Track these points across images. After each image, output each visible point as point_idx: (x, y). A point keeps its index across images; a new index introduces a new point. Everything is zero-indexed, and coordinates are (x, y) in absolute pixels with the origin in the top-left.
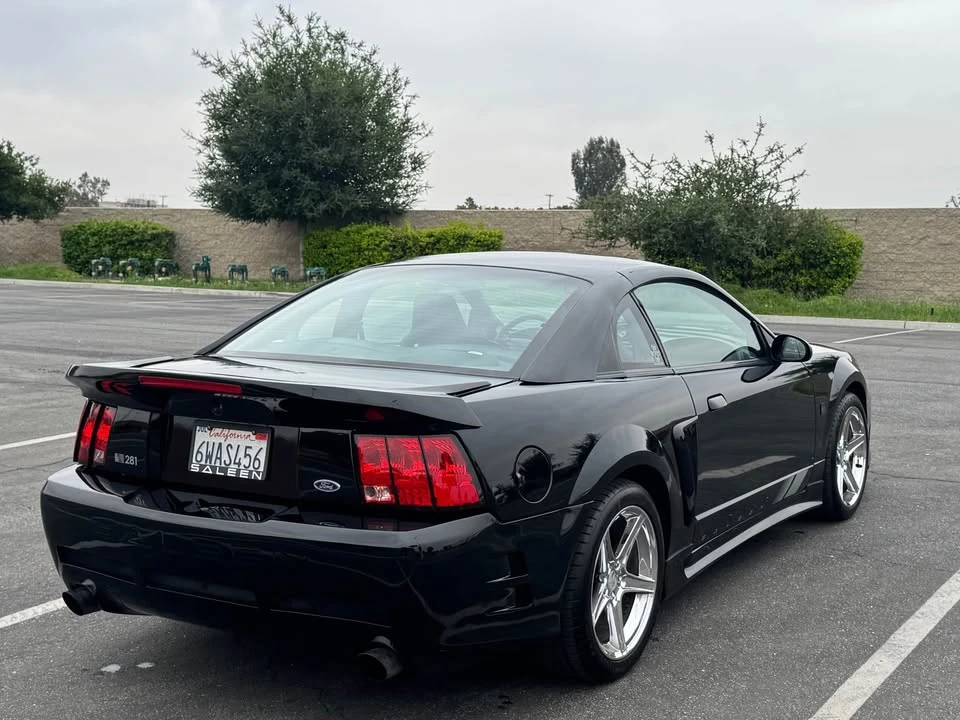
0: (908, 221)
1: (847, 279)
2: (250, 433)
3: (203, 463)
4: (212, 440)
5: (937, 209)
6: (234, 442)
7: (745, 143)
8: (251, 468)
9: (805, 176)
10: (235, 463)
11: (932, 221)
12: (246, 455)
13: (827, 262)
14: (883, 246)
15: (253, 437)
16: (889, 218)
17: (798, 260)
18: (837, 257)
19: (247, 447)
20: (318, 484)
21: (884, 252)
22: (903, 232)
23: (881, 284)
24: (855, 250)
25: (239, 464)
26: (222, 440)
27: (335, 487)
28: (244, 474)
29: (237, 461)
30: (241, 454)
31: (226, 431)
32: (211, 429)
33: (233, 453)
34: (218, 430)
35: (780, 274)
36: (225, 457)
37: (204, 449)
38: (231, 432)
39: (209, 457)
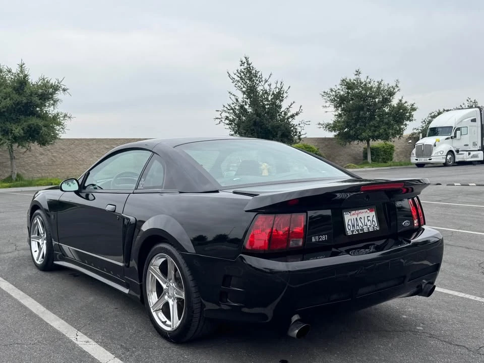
3: (352, 229)
4: (352, 218)
6: (362, 216)
12: (368, 220)
15: (368, 211)
19: (367, 217)
20: (404, 224)
25: (367, 225)
26: (356, 216)
27: (409, 223)
28: (371, 229)
31: (357, 212)
32: (350, 213)
33: (363, 221)
34: (353, 212)
36: (360, 224)
37: (350, 223)
38: (359, 211)
39: (353, 226)
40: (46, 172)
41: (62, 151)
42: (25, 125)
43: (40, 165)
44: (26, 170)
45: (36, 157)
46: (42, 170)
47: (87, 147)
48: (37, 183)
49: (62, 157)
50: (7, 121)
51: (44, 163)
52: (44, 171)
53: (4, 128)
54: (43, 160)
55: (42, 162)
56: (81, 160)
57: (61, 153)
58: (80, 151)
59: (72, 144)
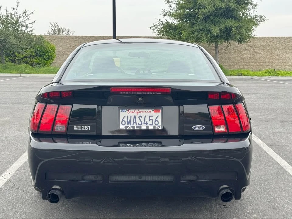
0: (69, 40)
1: (52, 60)
2: (151, 110)
3: (126, 125)
4: (129, 115)
5: (78, 36)
6: (143, 115)
7: (14, 9)
8: (154, 125)
9: (35, 23)
10: (144, 123)
11: (77, 40)
12: (150, 120)
13: (44, 54)
14: (61, 49)
15: (152, 112)
16: (62, 39)
17: (33, 54)
18: (48, 52)
19: (150, 116)
20: (195, 128)
21: (61, 51)
22: (67, 44)
23: (61, 62)
24: (53, 51)
25: (147, 124)
26: (135, 114)
27: (203, 128)
28: (151, 128)
29: (145, 122)
30: (147, 119)
31: (137, 111)
32: (128, 110)
33: (142, 119)
34: (133, 110)
35: (27, 59)
36: (138, 121)
37: (125, 119)
38: (140, 110)
39: (129, 122)
40: (248, 64)
41: (262, 47)
42: (222, 26)
43: (244, 59)
44: (232, 62)
45: (241, 52)
46: (244, 63)
47: (284, 45)
48: (231, 73)
49: (262, 53)
50: (212, 23)
51: (247, 57)
52: (246, 63)
53: (208, 29)
54: (246, 54)
55: (245, 56)
56: (277, 56)
57: (261, 49)
58: (277, 48)
59: (271, 42)
